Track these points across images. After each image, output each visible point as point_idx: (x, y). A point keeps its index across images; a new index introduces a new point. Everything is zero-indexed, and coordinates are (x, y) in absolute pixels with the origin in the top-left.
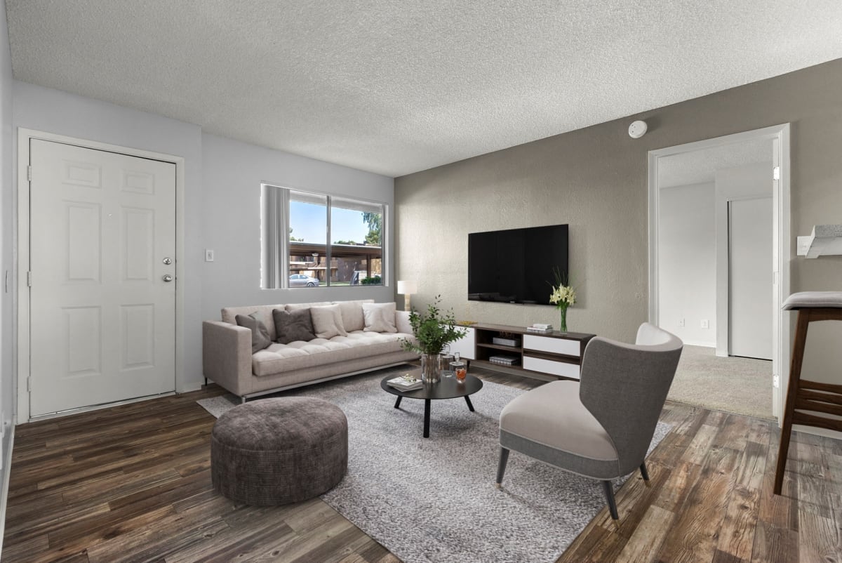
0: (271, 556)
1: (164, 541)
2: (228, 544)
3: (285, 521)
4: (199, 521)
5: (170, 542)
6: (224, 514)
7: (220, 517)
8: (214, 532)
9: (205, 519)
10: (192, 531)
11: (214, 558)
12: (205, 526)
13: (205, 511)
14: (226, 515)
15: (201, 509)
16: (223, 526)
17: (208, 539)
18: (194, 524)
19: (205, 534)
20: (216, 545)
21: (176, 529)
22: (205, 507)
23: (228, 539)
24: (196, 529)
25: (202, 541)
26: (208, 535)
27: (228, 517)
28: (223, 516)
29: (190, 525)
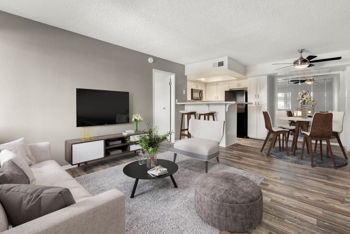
0: (285, 200)
1: (313, 231)
2: (292, 211)
3: (269, 202)
4: (294, 225)
5: (311, 229)
6: (282, 220)
7: (285, 220)
8: (293, 217)
9: (291, 224)
10: (299, 225)
11: (300, 212)
12: (294, 222)
13: (287, 227)
14: (282, 218)
15: (288, 229)
16: (288, 216)
17: (297, 217)
18: (296, 226)
19: (296, 220)
20: (296, 214)
21: (305, 231)
22: (286, 228)
23: (291, 212)
24: (297, 224)
25: (300, 219)
26: (296, 218)
27: (282, 217)
28: (284, 219)
29: (299, 227)
